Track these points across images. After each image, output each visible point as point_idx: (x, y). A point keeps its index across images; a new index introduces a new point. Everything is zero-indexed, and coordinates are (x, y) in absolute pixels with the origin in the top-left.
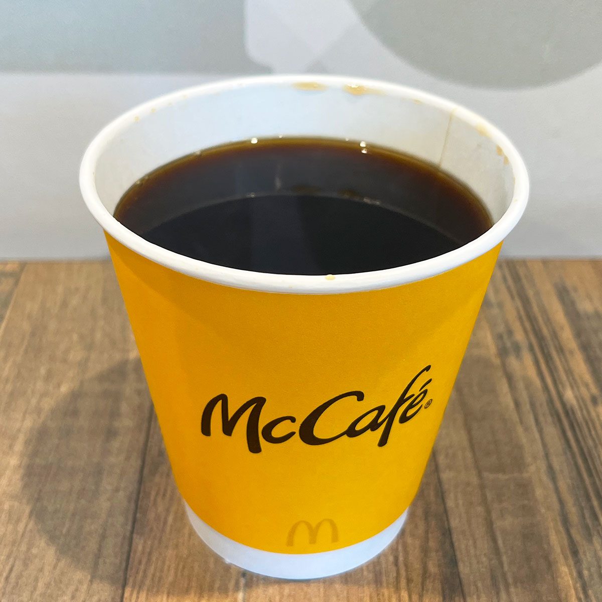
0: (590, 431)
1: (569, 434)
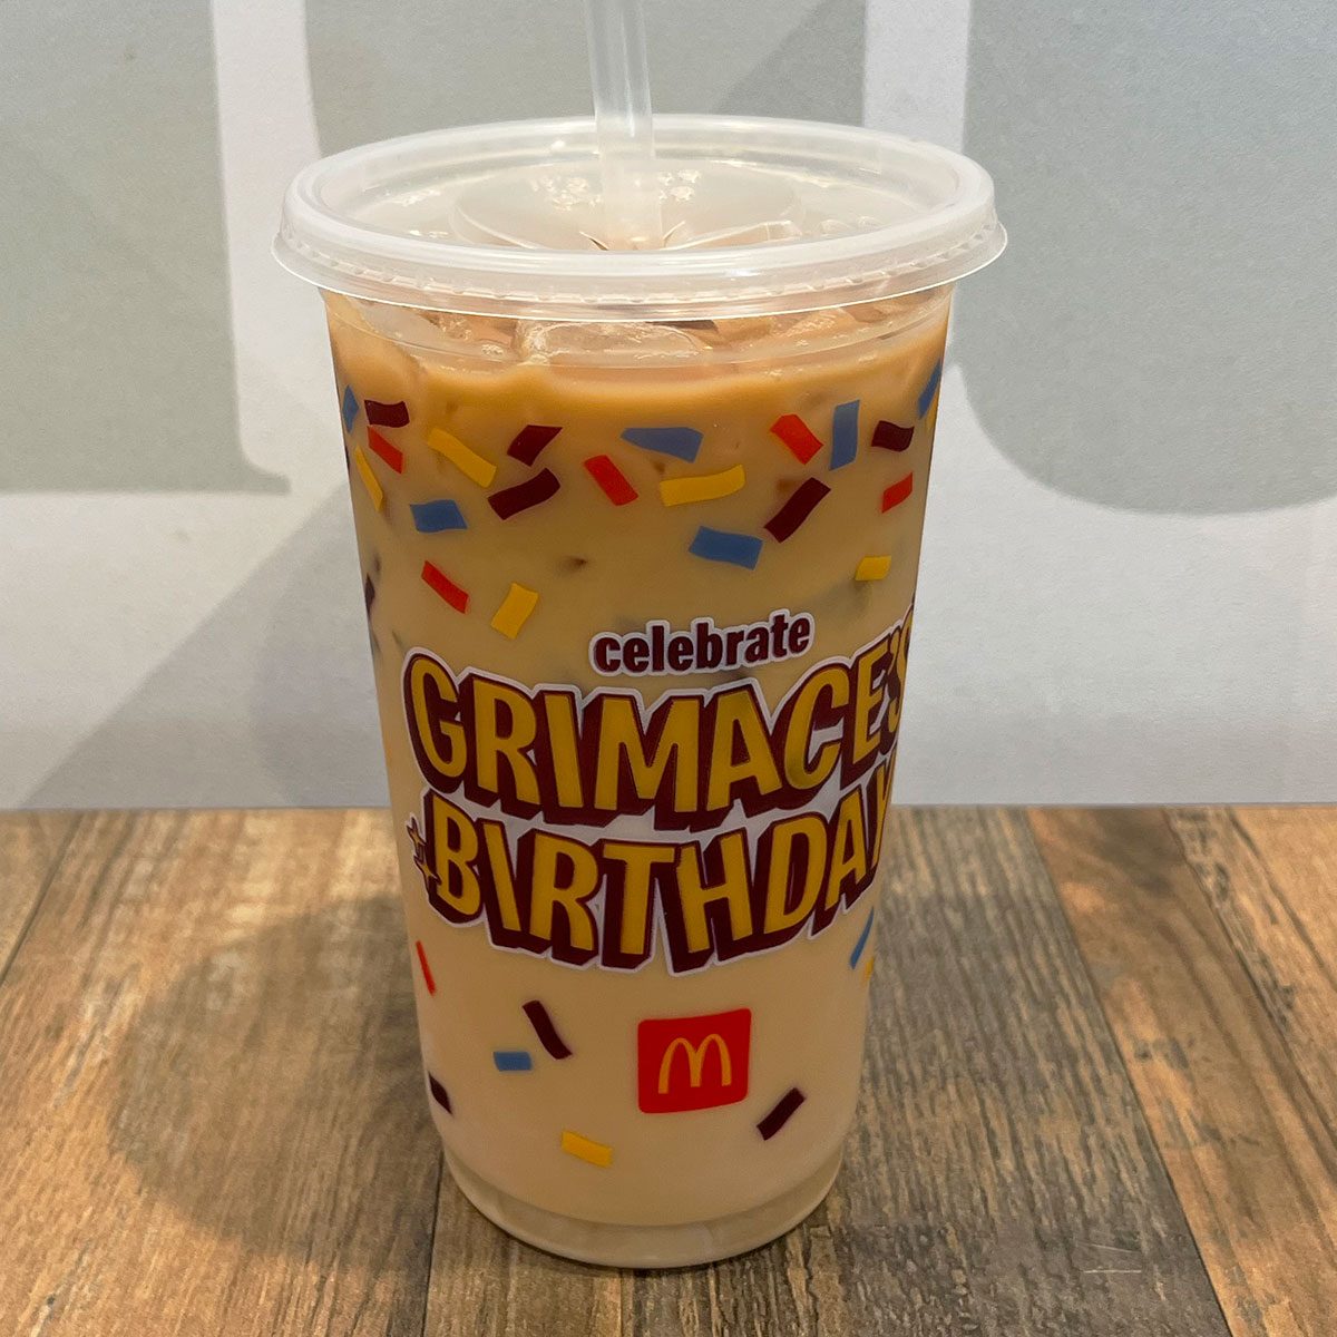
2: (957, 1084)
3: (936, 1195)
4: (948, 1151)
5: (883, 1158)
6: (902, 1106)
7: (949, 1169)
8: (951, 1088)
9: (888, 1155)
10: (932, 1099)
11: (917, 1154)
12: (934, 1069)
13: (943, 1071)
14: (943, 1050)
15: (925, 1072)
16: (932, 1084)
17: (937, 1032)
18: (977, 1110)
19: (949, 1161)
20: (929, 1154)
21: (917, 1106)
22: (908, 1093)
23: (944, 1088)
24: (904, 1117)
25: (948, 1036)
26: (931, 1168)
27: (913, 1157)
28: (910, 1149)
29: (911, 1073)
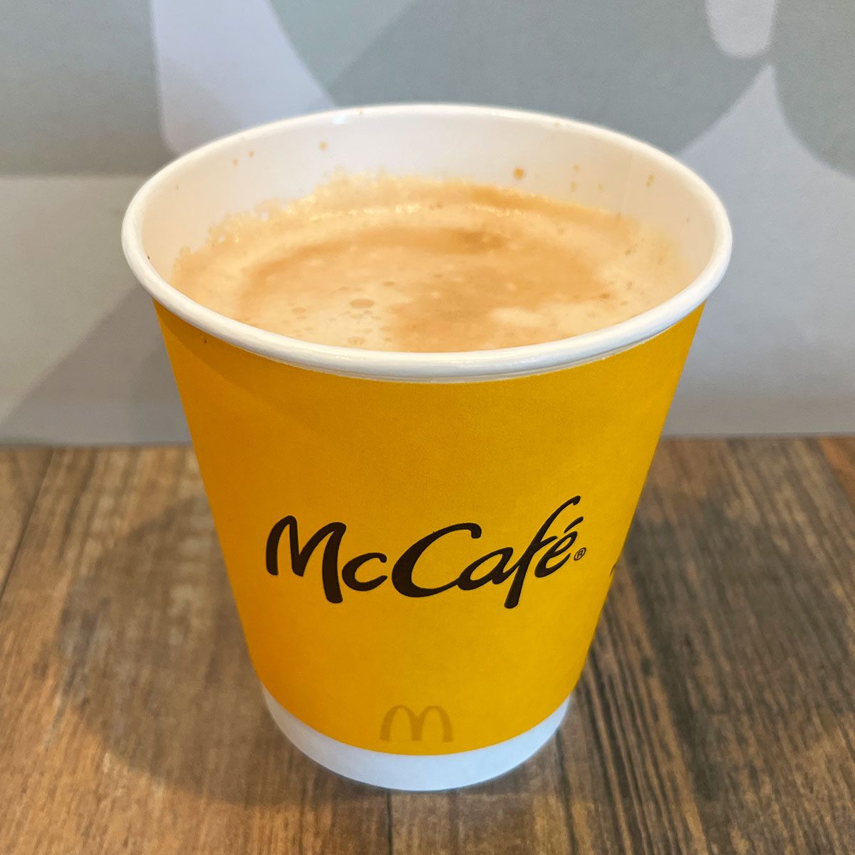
0: (634, 720)
1: (601, 724)
2: (820, 715)
3: (827, 836)
4: (827, 787)
5: (773, 797)
6: (778, 739)
7: (833, 808)
8: (816, 720)
9: (776, 791)
10: (802, 732)
11: (802, 791)
12: (797, 698)
13: (805, 701)
14: (801, 679)
15: (790, 702)
16: (800, 715)
17: (793, 662)
18: (843, 743)
19: (831, 799)
20: (812, 791)
21: (791, 739)
22: (780, 725)
23: (809, 719)
24: (782, 750)
25: (802, 665)
26: (817, 806)
27: (799, 795)
28: (794, 784)
29: (778, 703)
